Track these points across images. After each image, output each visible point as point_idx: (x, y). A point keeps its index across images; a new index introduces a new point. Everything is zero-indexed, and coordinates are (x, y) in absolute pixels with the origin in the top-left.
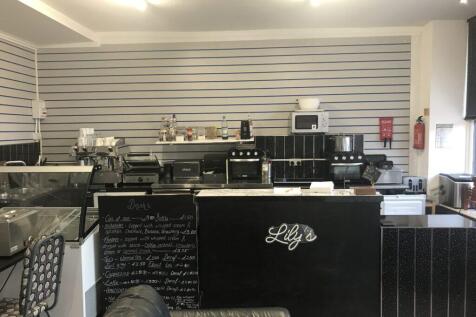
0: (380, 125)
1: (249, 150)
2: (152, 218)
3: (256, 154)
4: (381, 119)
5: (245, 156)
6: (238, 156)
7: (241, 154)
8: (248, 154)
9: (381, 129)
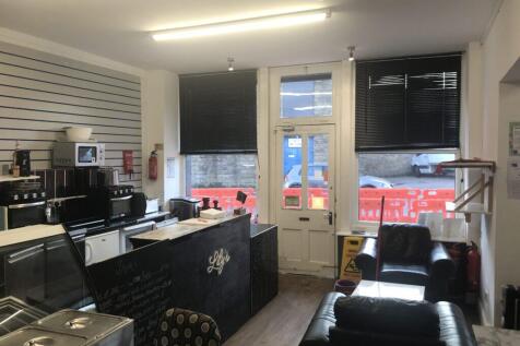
0: (124, 158)
1: (34, 191)
2: (138, 278)
3: (43, 194)
4: (125, 152)
5: (31, 200)
6: (21, 201)
7: (26, 197)
8: (35, 195)
9: (125, 162)
